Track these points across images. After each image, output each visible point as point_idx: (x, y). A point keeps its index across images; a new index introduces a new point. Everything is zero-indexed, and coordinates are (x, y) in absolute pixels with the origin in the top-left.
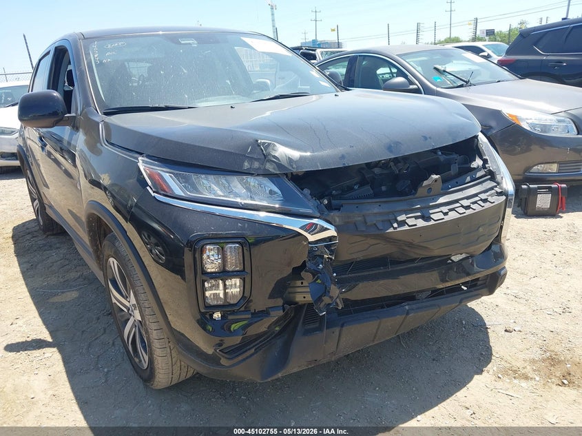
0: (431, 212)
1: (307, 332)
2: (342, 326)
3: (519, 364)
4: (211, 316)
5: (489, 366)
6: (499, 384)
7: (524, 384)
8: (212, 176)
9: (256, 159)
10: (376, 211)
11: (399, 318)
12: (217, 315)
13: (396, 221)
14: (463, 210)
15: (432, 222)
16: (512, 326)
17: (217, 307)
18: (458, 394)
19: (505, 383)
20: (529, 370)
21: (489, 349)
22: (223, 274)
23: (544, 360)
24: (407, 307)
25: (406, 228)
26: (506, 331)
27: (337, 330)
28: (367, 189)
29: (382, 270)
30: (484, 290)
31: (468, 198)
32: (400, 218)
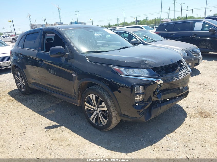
0: (178, 76)
1: (154, 108)
2: (161, 106)
3: (194, 114)
4: (136, 105)
5: (187, 116)
6: (192, 119)
7: (197, 118)
8: (131, 69)
9: (144, 65)
10: (169, 76)
11: (171, 104)
12: (137, 104)
13: (173, 79)
14: (184, 76)
15: (179, 79)
16: (188, 106)
17: (137, 102)
18: (184, 122)
19: (193, 119)
20: (197, 115)
21: (185, 112)
22: (139, 94)
23: (199, 113)
24: (172, 101)
25: (175, 80)
26: (187, 107)
27: (160, 107)
28: (164, 72)
29: (167, 92)
30: (185, 97)
31: (184, 73)
32: (174, 78)
